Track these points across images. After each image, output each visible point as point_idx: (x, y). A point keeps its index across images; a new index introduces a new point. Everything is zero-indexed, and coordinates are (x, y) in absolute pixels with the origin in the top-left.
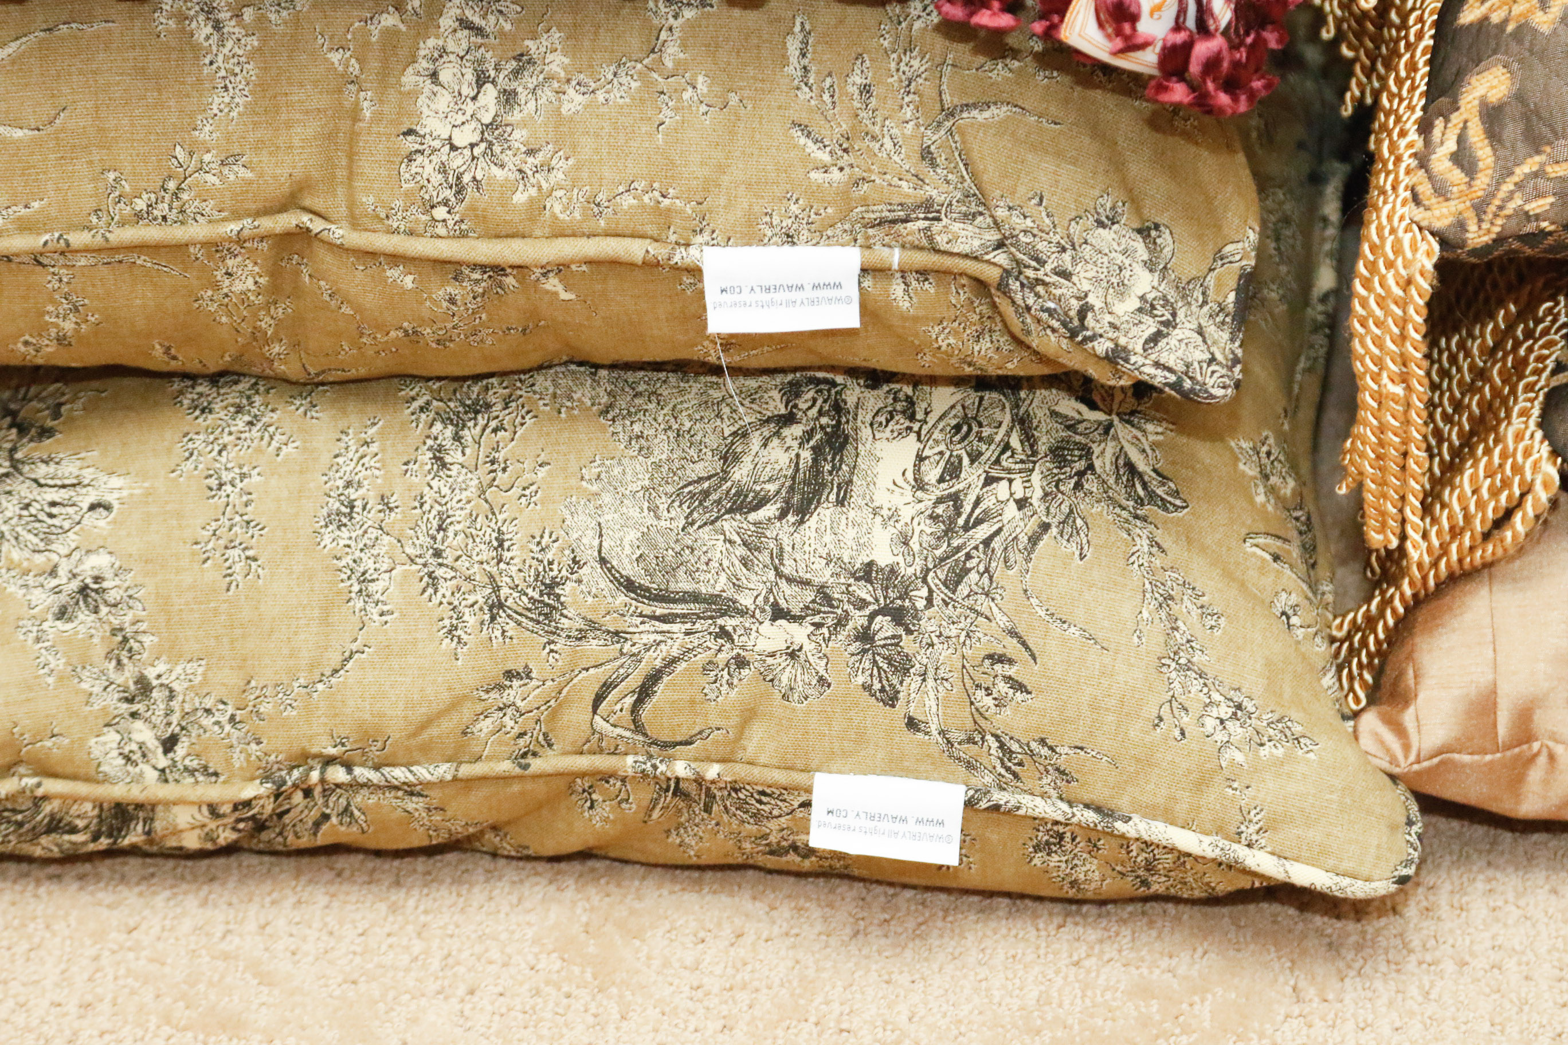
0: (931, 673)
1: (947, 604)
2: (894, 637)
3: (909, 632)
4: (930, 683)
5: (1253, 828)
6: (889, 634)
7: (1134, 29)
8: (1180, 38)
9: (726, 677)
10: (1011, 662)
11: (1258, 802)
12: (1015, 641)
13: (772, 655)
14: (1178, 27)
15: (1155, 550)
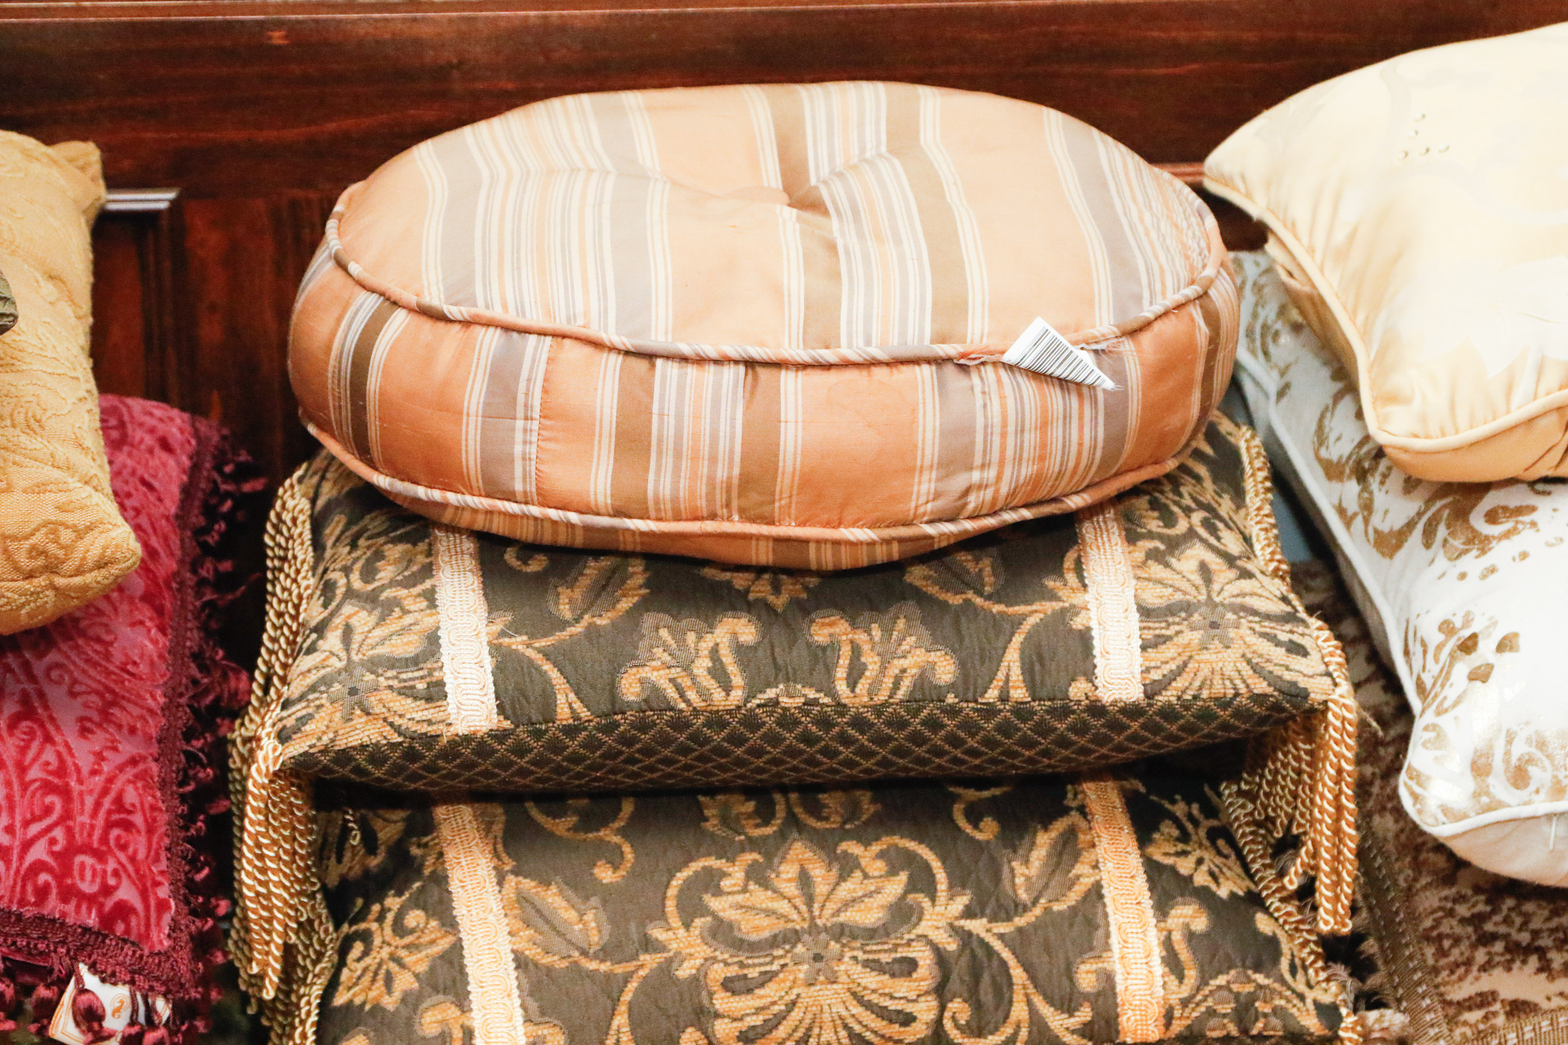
7: (101, 1026)
8: (134, 1030)
14: (133, 1022)
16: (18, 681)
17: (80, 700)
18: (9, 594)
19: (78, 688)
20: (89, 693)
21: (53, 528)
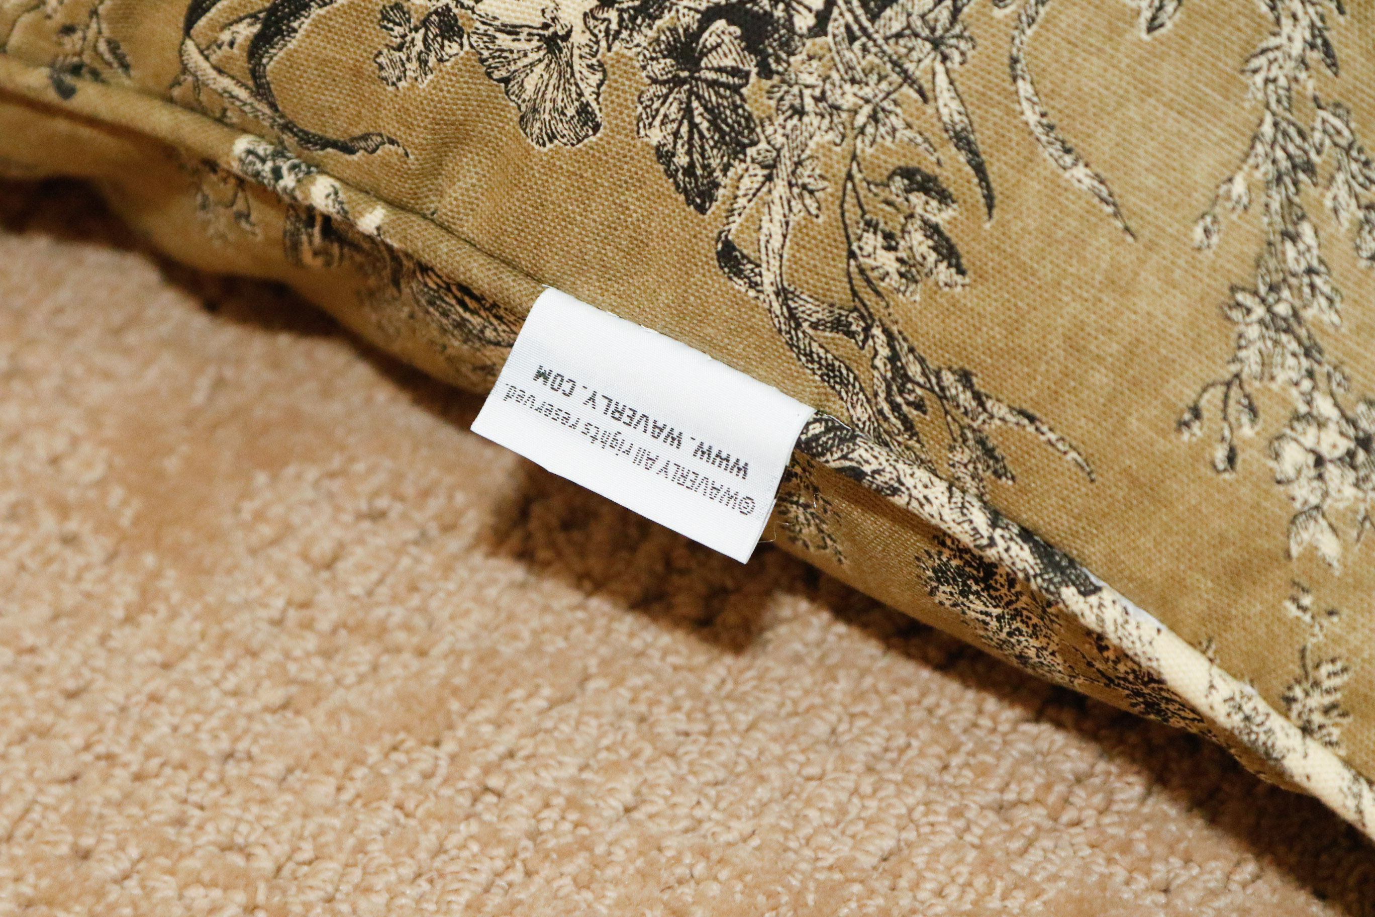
0: (784, 169)
1: (852, 38)
2: (734, 72)
3: (765, 72)
4: (780, 188)
5: (1317, 700)
6: (729, 62)
9: (420, 46)
10: (944, 197)
11: (1341, 651)
12: (962, 157)
13: (512, 30)
15: (1315, 56)
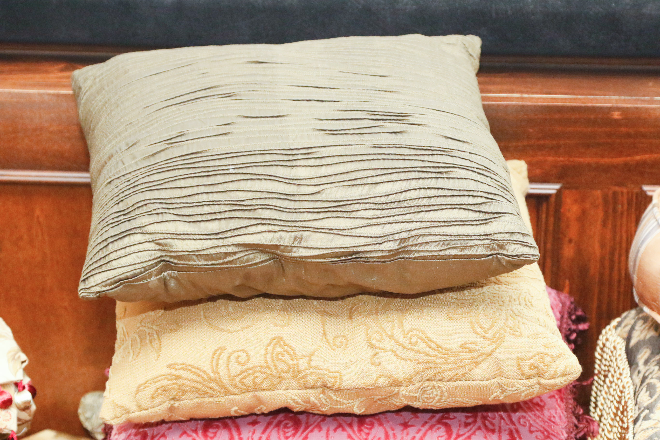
16: (507, 424)
17: (534, 434)
18: (518, 386)
19: (532, 429)
20: (537, 431)
21: (542, 355)
